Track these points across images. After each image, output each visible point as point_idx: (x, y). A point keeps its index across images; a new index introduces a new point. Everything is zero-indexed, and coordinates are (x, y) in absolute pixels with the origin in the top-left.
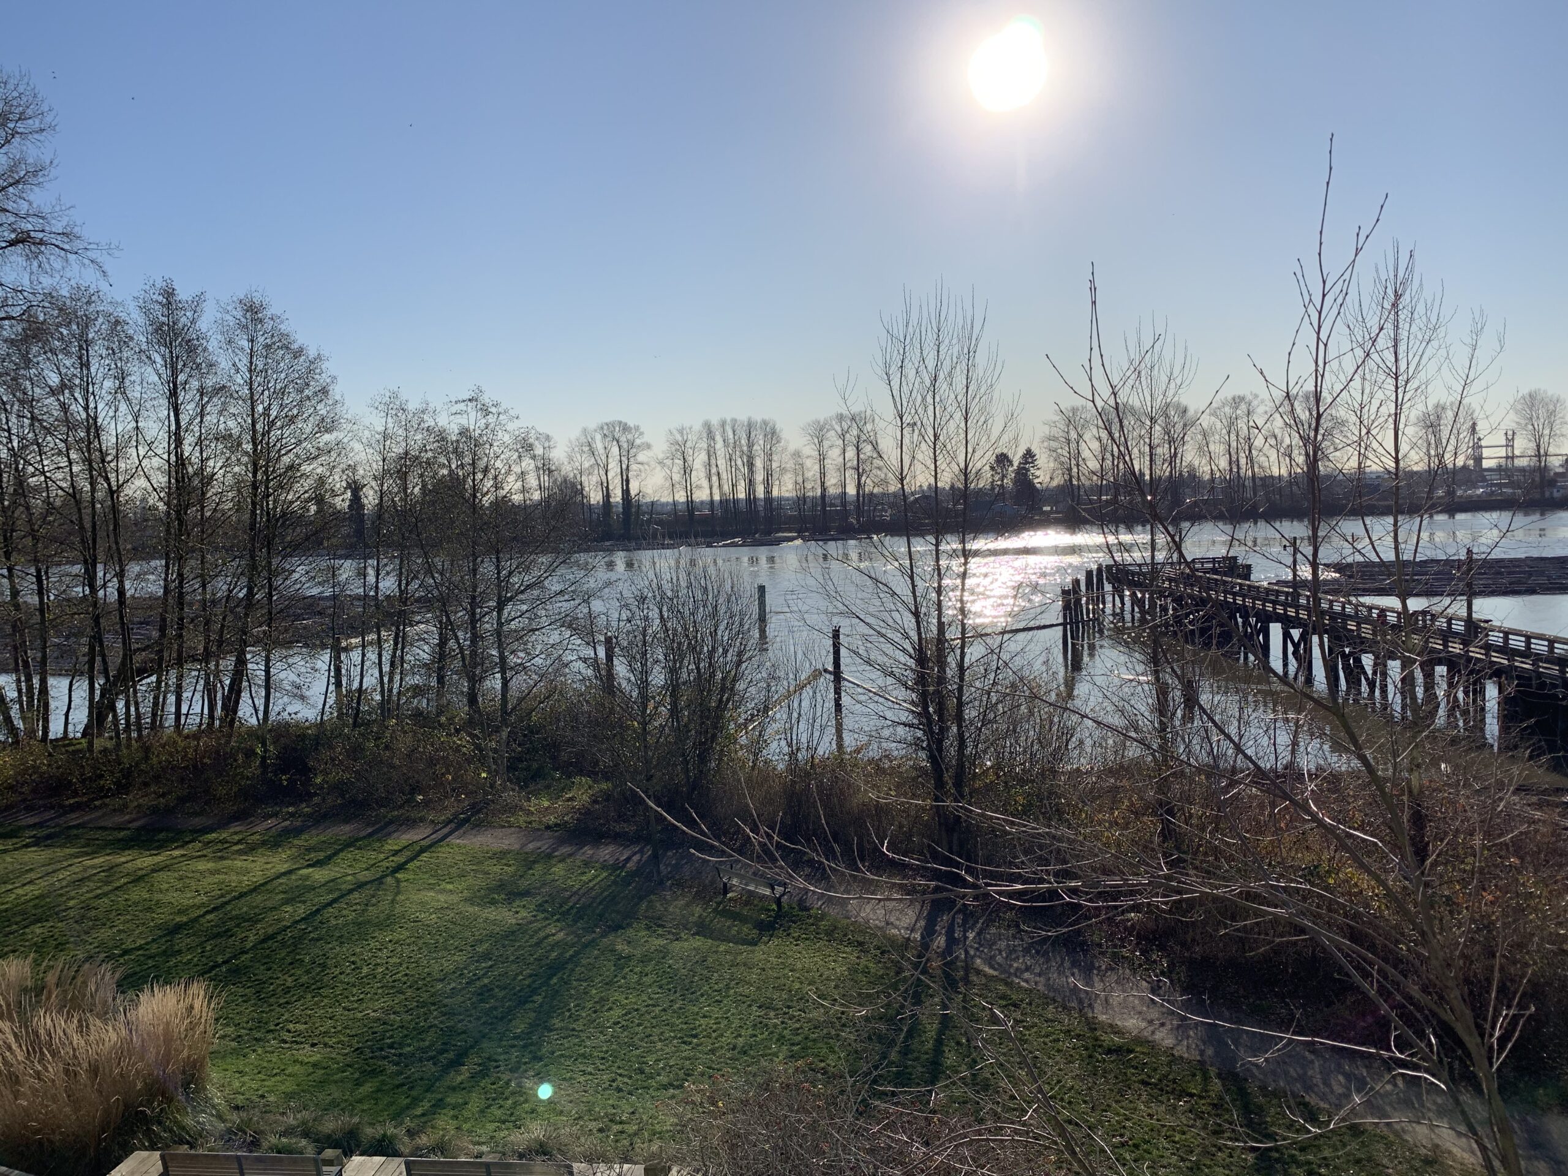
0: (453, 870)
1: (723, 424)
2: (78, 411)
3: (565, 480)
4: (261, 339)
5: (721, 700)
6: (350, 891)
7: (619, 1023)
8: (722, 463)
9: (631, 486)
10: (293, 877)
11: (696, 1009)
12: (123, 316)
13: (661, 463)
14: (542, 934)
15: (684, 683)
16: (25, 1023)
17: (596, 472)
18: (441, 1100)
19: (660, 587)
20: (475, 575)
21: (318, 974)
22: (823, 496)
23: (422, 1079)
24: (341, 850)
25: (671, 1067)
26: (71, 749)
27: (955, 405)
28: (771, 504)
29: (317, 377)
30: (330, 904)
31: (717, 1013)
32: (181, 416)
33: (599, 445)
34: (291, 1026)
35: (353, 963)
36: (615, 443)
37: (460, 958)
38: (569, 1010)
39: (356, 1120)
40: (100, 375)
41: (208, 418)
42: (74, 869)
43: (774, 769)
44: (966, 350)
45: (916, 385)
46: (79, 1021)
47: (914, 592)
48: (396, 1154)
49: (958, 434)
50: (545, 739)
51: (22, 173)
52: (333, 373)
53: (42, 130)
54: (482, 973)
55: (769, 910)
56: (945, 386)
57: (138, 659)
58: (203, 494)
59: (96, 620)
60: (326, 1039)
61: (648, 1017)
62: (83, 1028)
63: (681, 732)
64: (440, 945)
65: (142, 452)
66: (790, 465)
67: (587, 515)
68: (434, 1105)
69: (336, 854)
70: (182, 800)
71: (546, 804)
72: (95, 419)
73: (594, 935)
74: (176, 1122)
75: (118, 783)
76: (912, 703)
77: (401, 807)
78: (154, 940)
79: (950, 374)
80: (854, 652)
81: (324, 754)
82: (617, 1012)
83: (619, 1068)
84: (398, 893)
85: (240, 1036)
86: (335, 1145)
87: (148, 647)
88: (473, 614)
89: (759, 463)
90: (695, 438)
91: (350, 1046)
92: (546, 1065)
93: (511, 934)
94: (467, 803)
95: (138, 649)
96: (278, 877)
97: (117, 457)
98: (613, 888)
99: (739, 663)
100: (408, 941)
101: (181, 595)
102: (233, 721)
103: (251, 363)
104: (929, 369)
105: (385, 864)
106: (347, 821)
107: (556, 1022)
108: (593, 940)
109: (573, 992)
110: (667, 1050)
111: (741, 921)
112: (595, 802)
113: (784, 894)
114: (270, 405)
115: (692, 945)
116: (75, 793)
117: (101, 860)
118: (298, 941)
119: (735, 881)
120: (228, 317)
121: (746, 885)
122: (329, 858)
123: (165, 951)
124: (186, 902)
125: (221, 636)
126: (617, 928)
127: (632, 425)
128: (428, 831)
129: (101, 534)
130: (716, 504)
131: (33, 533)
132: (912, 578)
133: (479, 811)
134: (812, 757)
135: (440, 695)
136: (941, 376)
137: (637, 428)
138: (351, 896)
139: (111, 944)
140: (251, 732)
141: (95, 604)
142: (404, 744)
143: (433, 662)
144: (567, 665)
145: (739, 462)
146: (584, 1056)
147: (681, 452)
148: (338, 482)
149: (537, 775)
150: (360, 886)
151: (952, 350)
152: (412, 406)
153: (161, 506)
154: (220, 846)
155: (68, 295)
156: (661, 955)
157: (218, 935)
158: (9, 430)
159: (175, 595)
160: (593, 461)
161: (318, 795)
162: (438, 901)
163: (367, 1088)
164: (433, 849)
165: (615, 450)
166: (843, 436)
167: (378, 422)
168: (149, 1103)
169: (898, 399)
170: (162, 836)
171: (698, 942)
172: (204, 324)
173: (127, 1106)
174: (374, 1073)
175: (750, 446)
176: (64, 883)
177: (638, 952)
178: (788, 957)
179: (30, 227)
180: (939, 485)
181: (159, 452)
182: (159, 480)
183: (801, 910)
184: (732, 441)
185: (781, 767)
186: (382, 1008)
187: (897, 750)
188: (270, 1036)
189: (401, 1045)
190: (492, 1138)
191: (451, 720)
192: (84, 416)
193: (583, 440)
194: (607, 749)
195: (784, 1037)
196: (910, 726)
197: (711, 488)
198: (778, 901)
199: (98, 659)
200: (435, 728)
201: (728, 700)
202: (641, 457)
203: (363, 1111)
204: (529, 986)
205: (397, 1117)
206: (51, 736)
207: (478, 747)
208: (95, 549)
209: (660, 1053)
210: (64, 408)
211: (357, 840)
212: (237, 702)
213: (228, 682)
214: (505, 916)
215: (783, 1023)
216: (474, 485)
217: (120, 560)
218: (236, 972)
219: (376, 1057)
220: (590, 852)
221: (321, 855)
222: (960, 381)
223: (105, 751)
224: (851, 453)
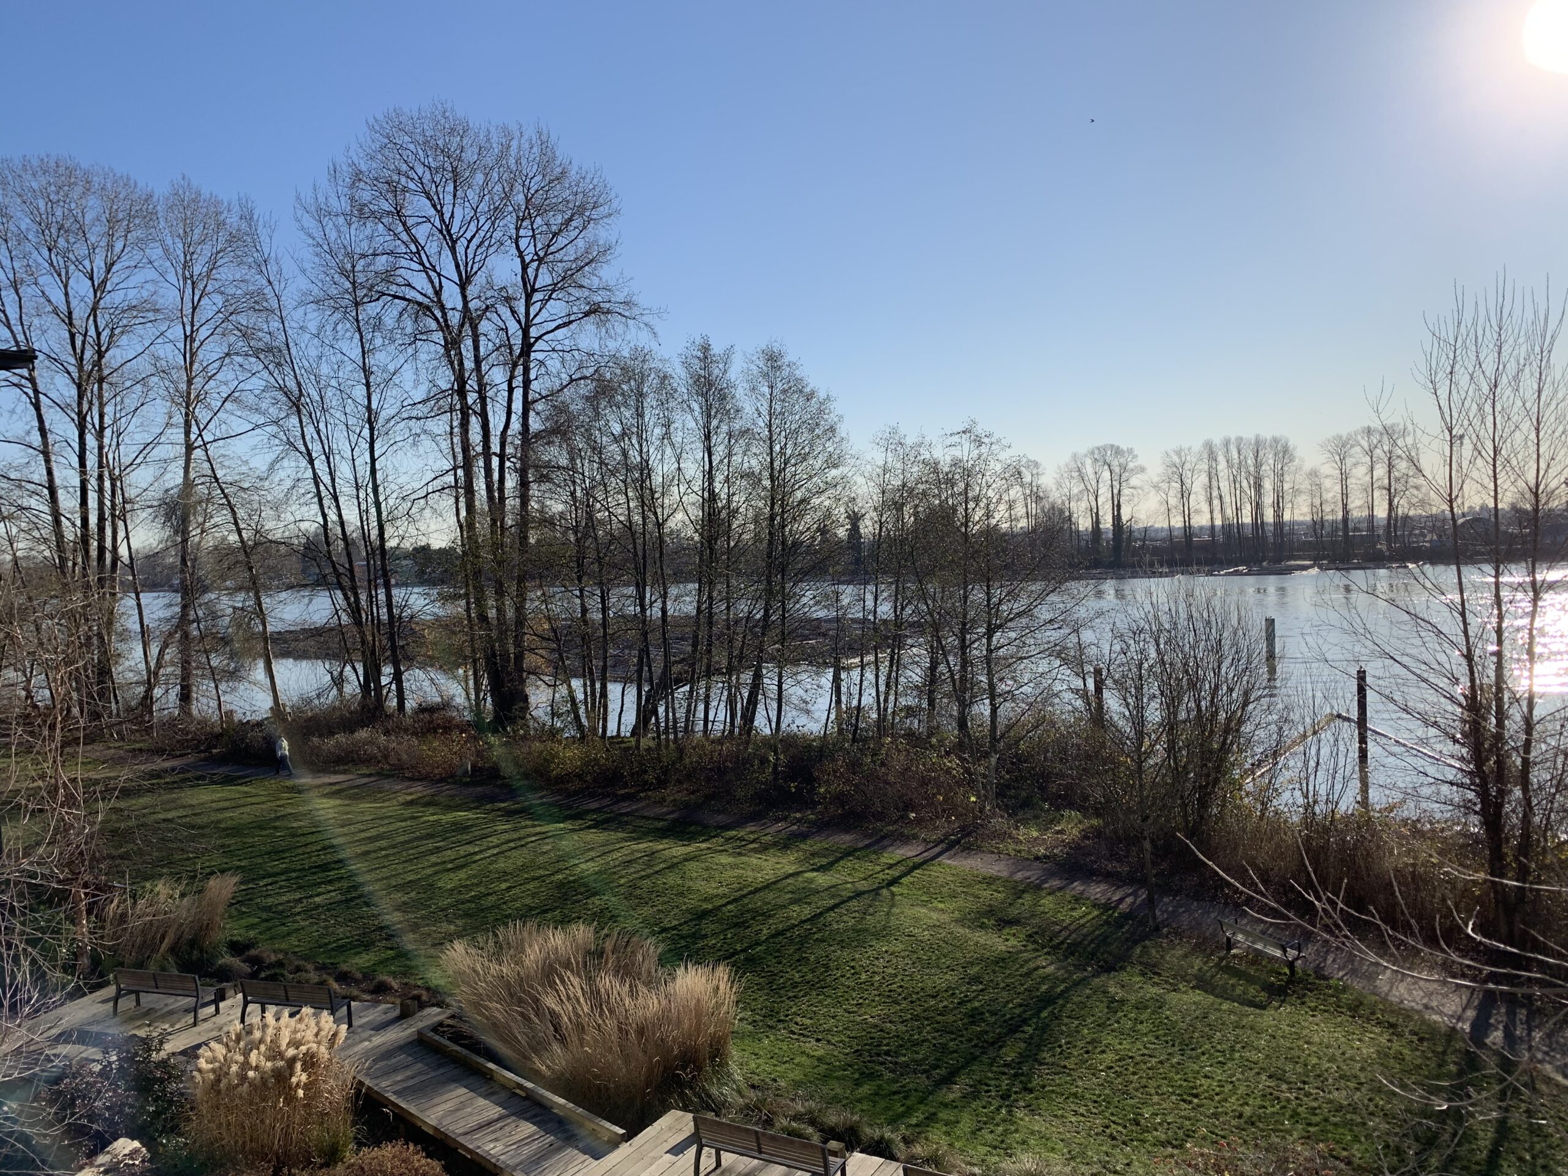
0: (944, 890)
1: (1227, 443)
2: (635, 457)
3: (1053, 508)
4: (779, 385)
5: (1224, 742)
6: (850, 898)
7: (1111, 1068)
8: (1225, 486)
9: (1122, 511)
10: (800, 879)
11: (1196, 1068)
12: (670, 371)
13: (1156, 487)
14: (1032, 965)
15: (1184, 722)
16: (590, 979)
17: (1085, 498)
18: (934, 1114)
19: (1157, 618)
20: (965, 602)
21: (821, 974)
22: (1345, 520)
23: (916, 1090)
24: (841, 858)
25: (1169, 1124)
26: (623, 745)
27: (1523, 413)
28: (1282, 529)
29: (826, 417)
30: (832, 908)
31: (1219, 1074)
32: (713, 457)
33: (1089, 470)
34: (798, 1019)
35: (853, 968)
36: (1106, 467)
37: (952, 978)
38: (1060, 1046)
39: (856, 1118)
40: (651, 423)
41: (734, 458)
42: (625, 851)
43: (1286, 821)
44: (1537, 349)
45: (1471, 393)
46: (631, 986)
47: (1466, 632)
48: (892, 1157)
49: (1526, 446)
50: (1033, 769)
51: (595, 253)
52: (840, 413)
53: (610, 215)
54: (973, 995)
55: (1280, 974)
56: (1508, 392)
57: (676, 669)
58: (730, 526)
59: (645, 634)
60: (830, 1037)
61: (1144, 1067)
62: (633, 993)
63: (1179, 773)
64: (933, 962)
65: (682, 490)
66: (1305, 485)
67: (1076, 542)
68: (927, 1118)
69: (837, 860)
70: (708, 798)
71: (1035, 834)
72: (647, 462)
73: (1085, 974)
74: (704, 1089)
75: (658, 779)
76: (1462, 759)
77: (895, 823)
78: (685, 922)
79: (1516, 378)
80: (1387, 697)
81: (829, 766)
82: (1110, 1057)
83: (1112, 1114)
84: (893, 906)
85: (755, 1021)
86: (838, 1137)
87: (683, 660)
88: (963, 640)
89: (1268, 485)
90: (1194, 460)
91: (851, 1047)
92: (1037, 1098)
93: (1002, 961)
94: (957, 825)
95: (676, 662)
96: (787, 877)
97: (663, 494)
98: (1106, 927)
99: (1246, 703)
100: (902, 954)
101: (711, 614)
102: (750, 729)
103: (771, 407)
104: (1488, 374)
105: (881, 876)
106: (847, 831)
107: (1046, 1055)
108: (1084, 979)
109: (1064, 1028)
110: (1164, 1105)
111: (1247, 981)
112: (1086, 837)
113: (1298, 958)
114: (786, 444)
115: (1192, 998)
116: (625, 786)
117: (645, 845)
118: (805, 938)
119: (1240, 937)
120: (753, 367)
121: (1253, 942)
122: (831, 864)
123: (694, 934)
124: (711, 891)
125: (742, 653)
126: (1108, 968)
127: (1125, 449)
128: (921, 848)
129: (649, 561)
130: (1217, 529)
131: (599, 560)
132: (1463, 614)
133: (969, 834)
134: (1333, 811)
135: (930, 716)
136: (1504, 380)
137: (1130, 451)
138: (851, 904)
139: (652, 921)
140: (766, 741)
141: (644, 621)
142: (898, 762)
143: (925, 685)
144: (1057, 695)
145: (1245, 484)
146: (1075, 1095)
147: (1179, 476)
148: (840, 513)
149: (1026, 804)
150: (858, 894)
151: (1517, 350)
152: (909, 441)
153: (697, 537)
154: (738, 843)
155: (628, 355)
156: (1158, 1004)
157: (736, 925)
158: (583, 475)
159: (705, 615)
160: (1082, 486)
161: (821, 804)
162: (930, 918)
163: (865, 1089)
164: (925, 867)
165: (1106, 475)
166: (1370, 453)
167: (878, 457)
168: (684, 1069)
169: (1446, 410)
170: (692, 828)
171: (1198, 996)
172: (734, 374)
173: (666, 1068)
174: (871, 1076)
175: (1258, 465)
176: (617, 863)
177: (1133, 998)
178: (1303, 1028)
179: (600, 299)
180: (1500, 506)
181: (696, 489)
182: (696, 513)
183: (1318, 978)
184: (1236, 461)
185: (1296, 819)
186: (879, 1015)
187: (1440, 812)
188: (781, 1026)
189: (897, 1054)
190: (983, 1161)
191: (941, 742)
192: (639, 459)
193: (1073, 465)
194: (1098, 785)
195: (1298, 1114)
196: (1460, 785)
197: (1211, 512)
198: (1291, 965)
199: (646, 668)
200: (927, 749)
201: (1232, 743)
202: (1134, 481)
203: (862, 1111)
204: (1020, 1016)
205: (893, 1121)
206: (609, 734)
207: (967, 771)
208: (645, 573)
209: (1156, 1107)
210: (625, 454)
211: (856, 850)
212: (754, 713)
213: (746, 695)
214: (998, 943)
215: (1297, 1098)
216: (967, 515)
217: (664, 583)
218: (751, 961)
219: (874, 1062)
220: (1082, 888)
221: (824, 861)
222: (1529, 385)
223: (649, 750)
224: (1380, 471)
